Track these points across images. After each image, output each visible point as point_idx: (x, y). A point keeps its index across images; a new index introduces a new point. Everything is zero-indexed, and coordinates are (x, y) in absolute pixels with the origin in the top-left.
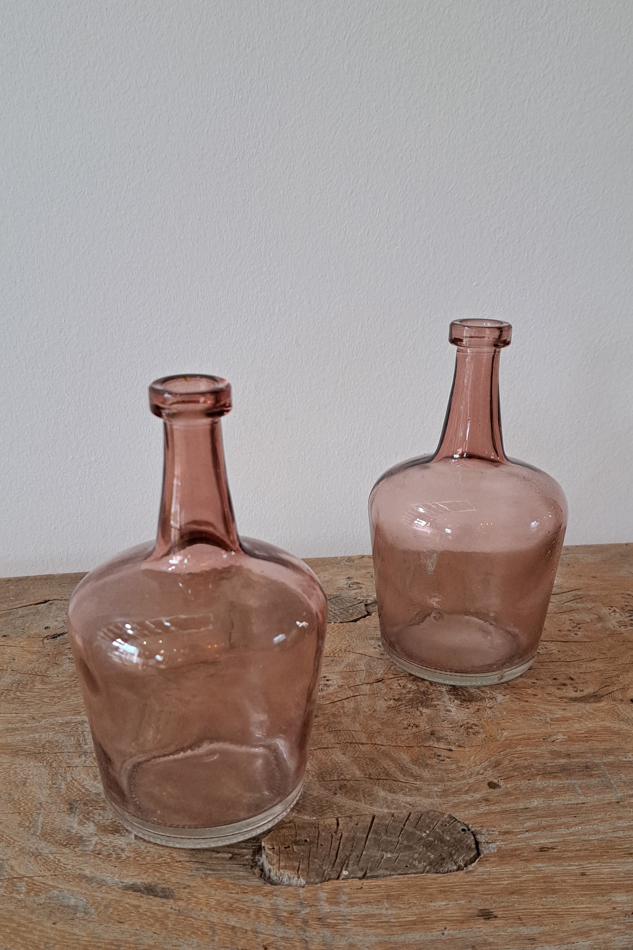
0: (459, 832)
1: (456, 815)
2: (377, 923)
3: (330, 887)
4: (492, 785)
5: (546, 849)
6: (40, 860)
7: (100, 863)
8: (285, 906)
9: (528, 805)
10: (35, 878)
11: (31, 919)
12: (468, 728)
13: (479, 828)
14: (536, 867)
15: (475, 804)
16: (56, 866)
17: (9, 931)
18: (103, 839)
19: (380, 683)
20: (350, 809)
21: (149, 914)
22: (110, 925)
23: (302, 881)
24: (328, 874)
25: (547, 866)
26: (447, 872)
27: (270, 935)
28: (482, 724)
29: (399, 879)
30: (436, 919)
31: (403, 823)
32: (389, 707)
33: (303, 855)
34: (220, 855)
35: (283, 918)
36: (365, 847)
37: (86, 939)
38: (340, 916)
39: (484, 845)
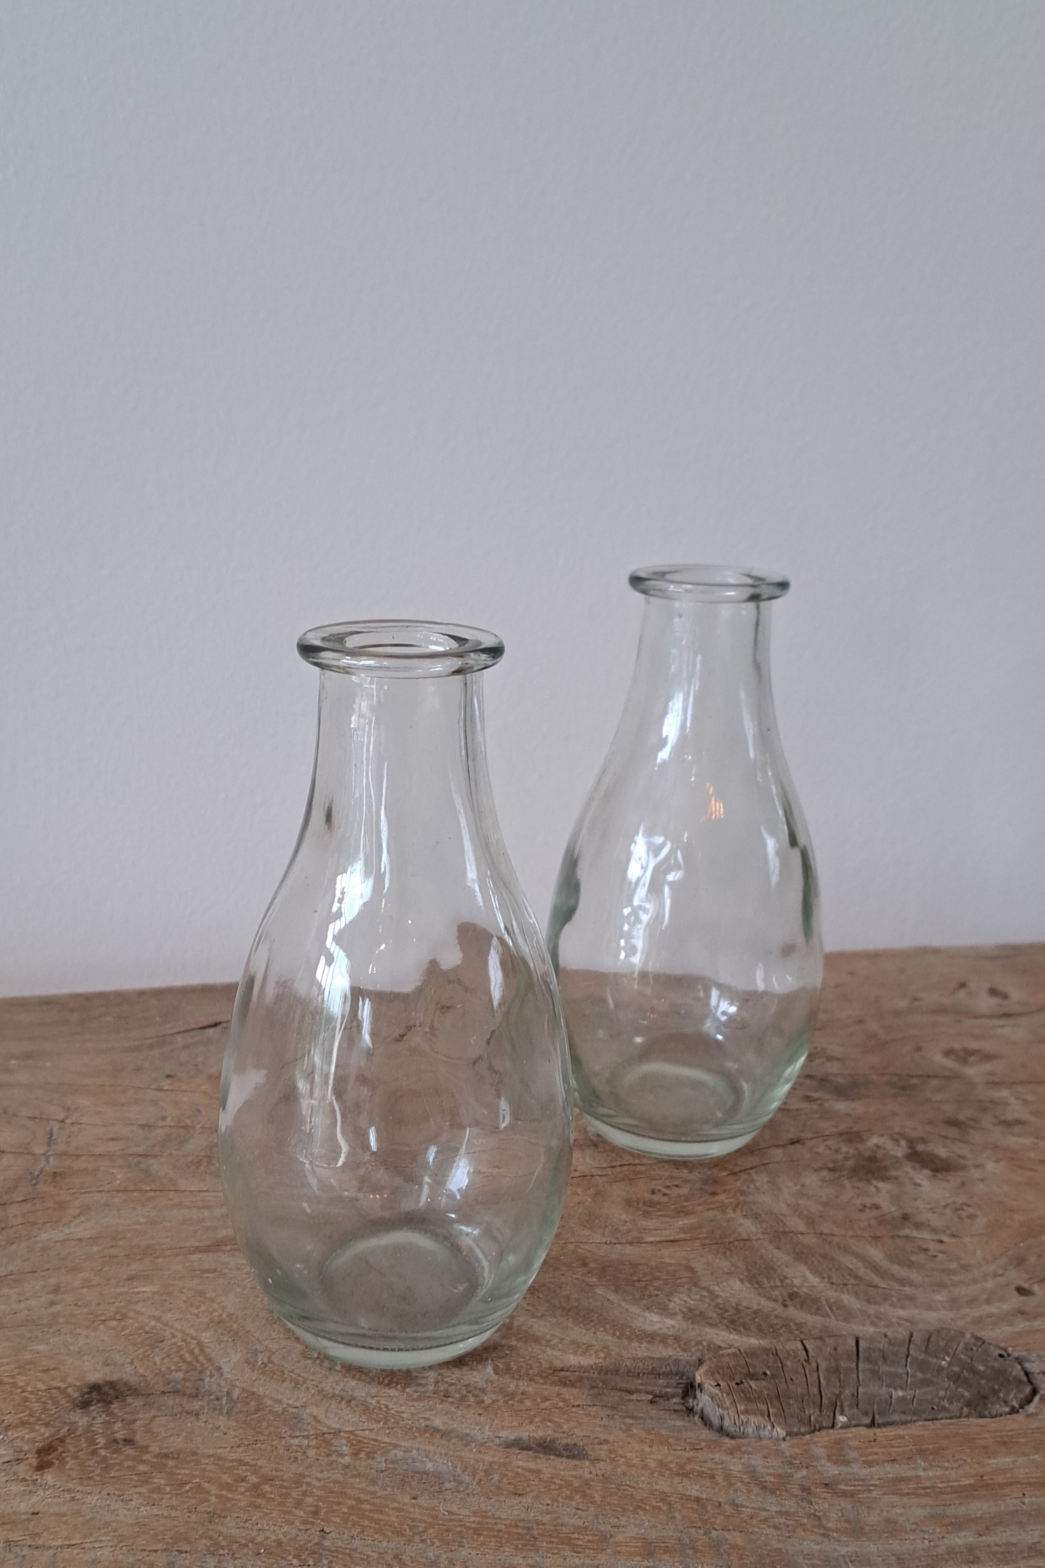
0: (996, 1359)
1: (982, 1334)
2: (916, 1489)
3: (825, 1439)
4: (1021, 1291)
6: (357, 1406)
7: (453, 1409)
8: (768, 1468)
10: (358, 1432)
11: (375, 1493)
12: (957, 1210)
13: (1025, 1353)
15: (1006, 1317)
16: (385, 1414)
17: (346, 1510)
18: (446, 1375)
19: (798, 1146)
20: (817, 1328)
21: (558, 1482)
22: (503, 1499)
23: (780, 1432)
24: (817, 1421)
26: (996, 1417)
27: (759, 1509)
28: (976, 1205)
29: (925, 1425)
30: (1005, 1481)
31: (906, 1346)
32: (824, 1180)
33: (768, 1395)
34: (634, 1397)
35: (768, 1484)
36: (859, 1382)
37: (473, 1519)
38: (856, 1480)
39: (1039, 1377)
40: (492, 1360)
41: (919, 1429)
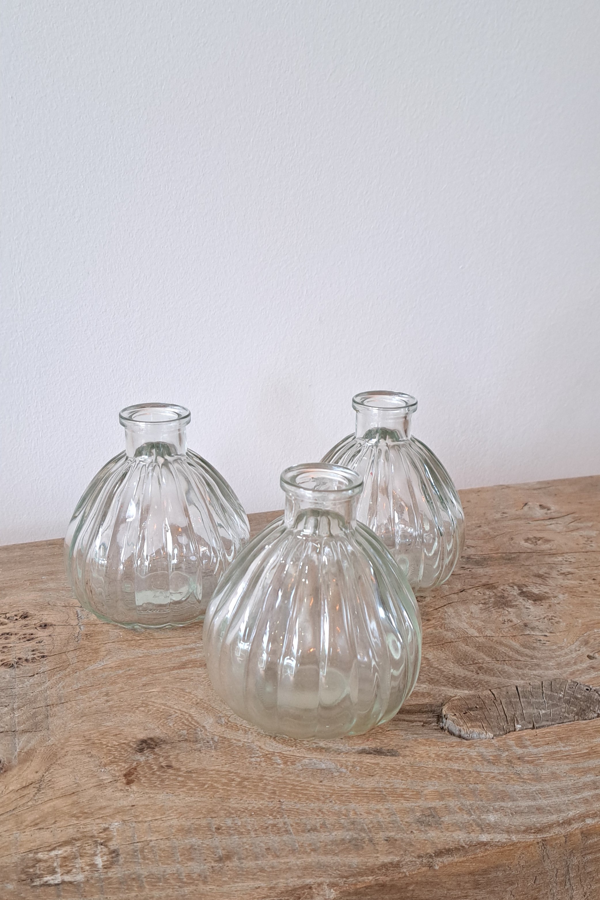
0: (585, 692)
1: (576, 680)
2: (562, 756)
3: (513, 737)
4: (590, 657)
6: (279, 740)
8: (489, 752)
10: (284, 752)
11: (301, 781)
12: (550, 619)
15: (585, 671)
17: (288, 790)
19: (463, 592)
20: (496, 683)
21: (389, 768)
22: (365, 778)
23: (491, 735)
24: (507, 728)
26: (592, 719)
27: (490, 772)
28: (558, 616)
29: (560, 726)
31: (541, 689)
32: (481, 609)
33: (481, 717)
34: (414, 724)
35: (492, 760)
36: (522, 708)
37: (352, 789)
38: (532, 755)
41: (555, 728)
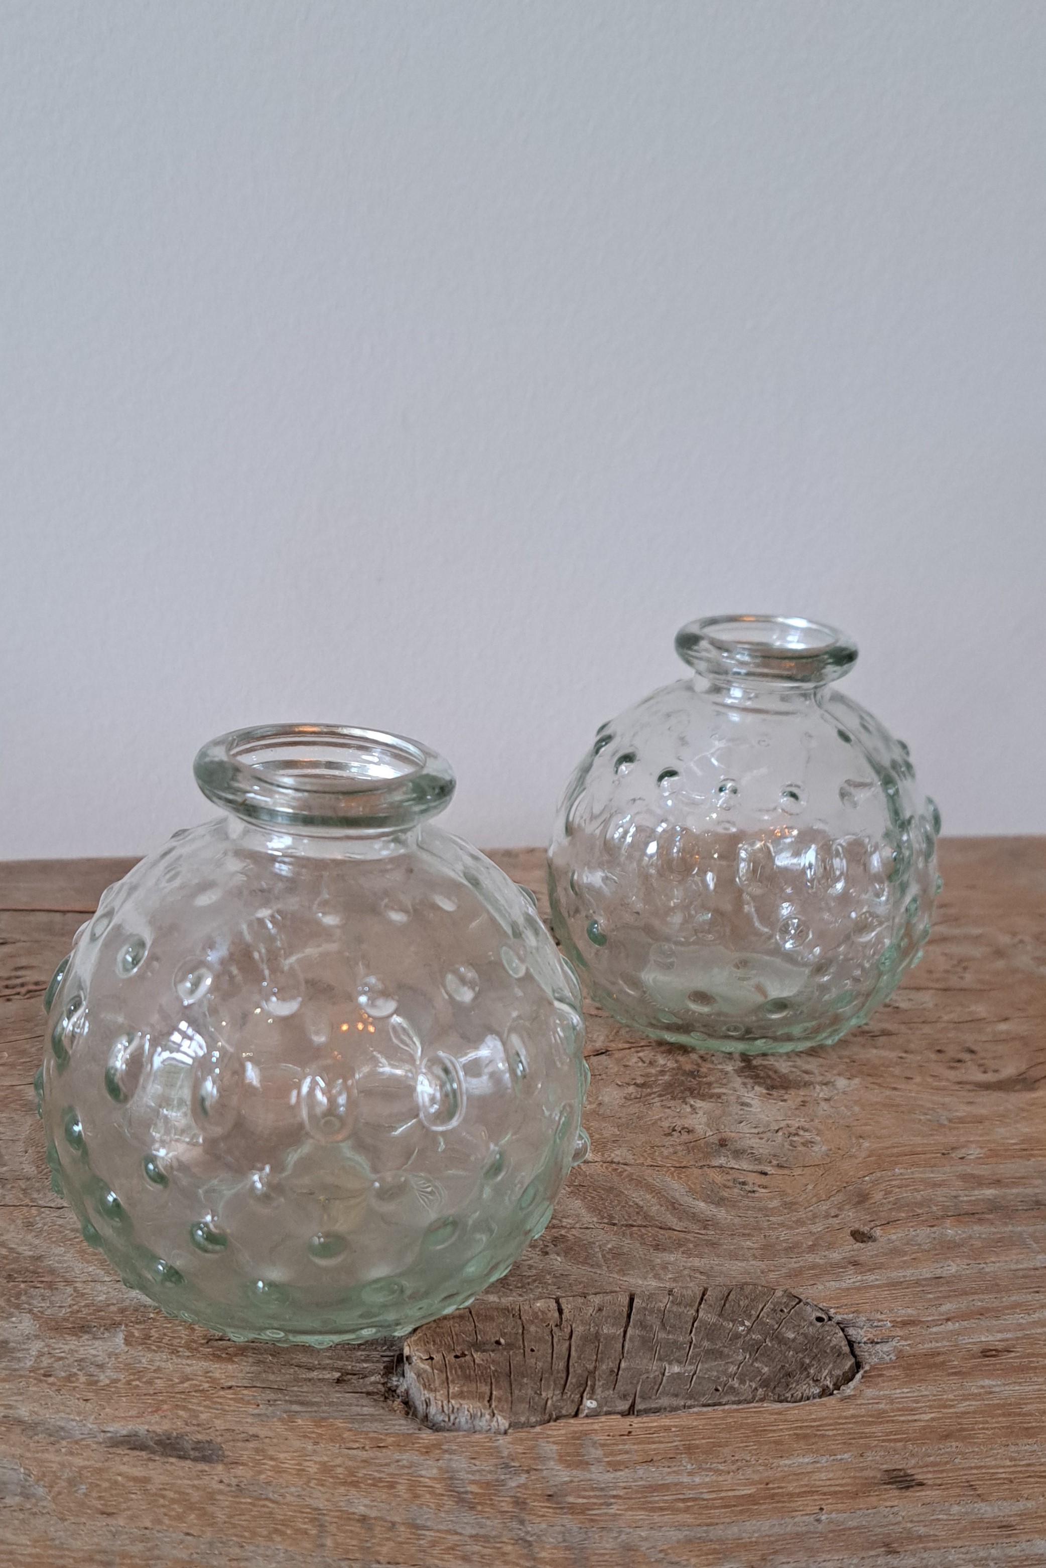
0: (811, 1324)
1: (799, 1290)
2: (673, 1501)
3: (563, 1432)
5: (994, 1353)
7: (51, 1393)
8: (473, 1473)
9: (938, 1273)
12: (790, 1135)
13: (851, 1315)
14: (983, 1387)
15: (833, 1269)
18: (55, 1346)
19: (603, 1057)
20: (580, 1283)
21: (171, 1494)
22: (83, 1520)
23: (502, 1422)
24: (555, 1407)
25: (1005, 1385)
26: (800, 1401)
27: (448, 1532)
28: (817, 1129)
29: (704, 1414)
30: (797, 1491)
31: (695, 1308)
32: (627, 1098)
33: (496, 1371)
34: (314, 1374)
35: (470, 1496)
36: (623, 1353)
37: (29, 1550)
38: (593, 1489)
39: (866, 1347)
40: (126, 1326)
